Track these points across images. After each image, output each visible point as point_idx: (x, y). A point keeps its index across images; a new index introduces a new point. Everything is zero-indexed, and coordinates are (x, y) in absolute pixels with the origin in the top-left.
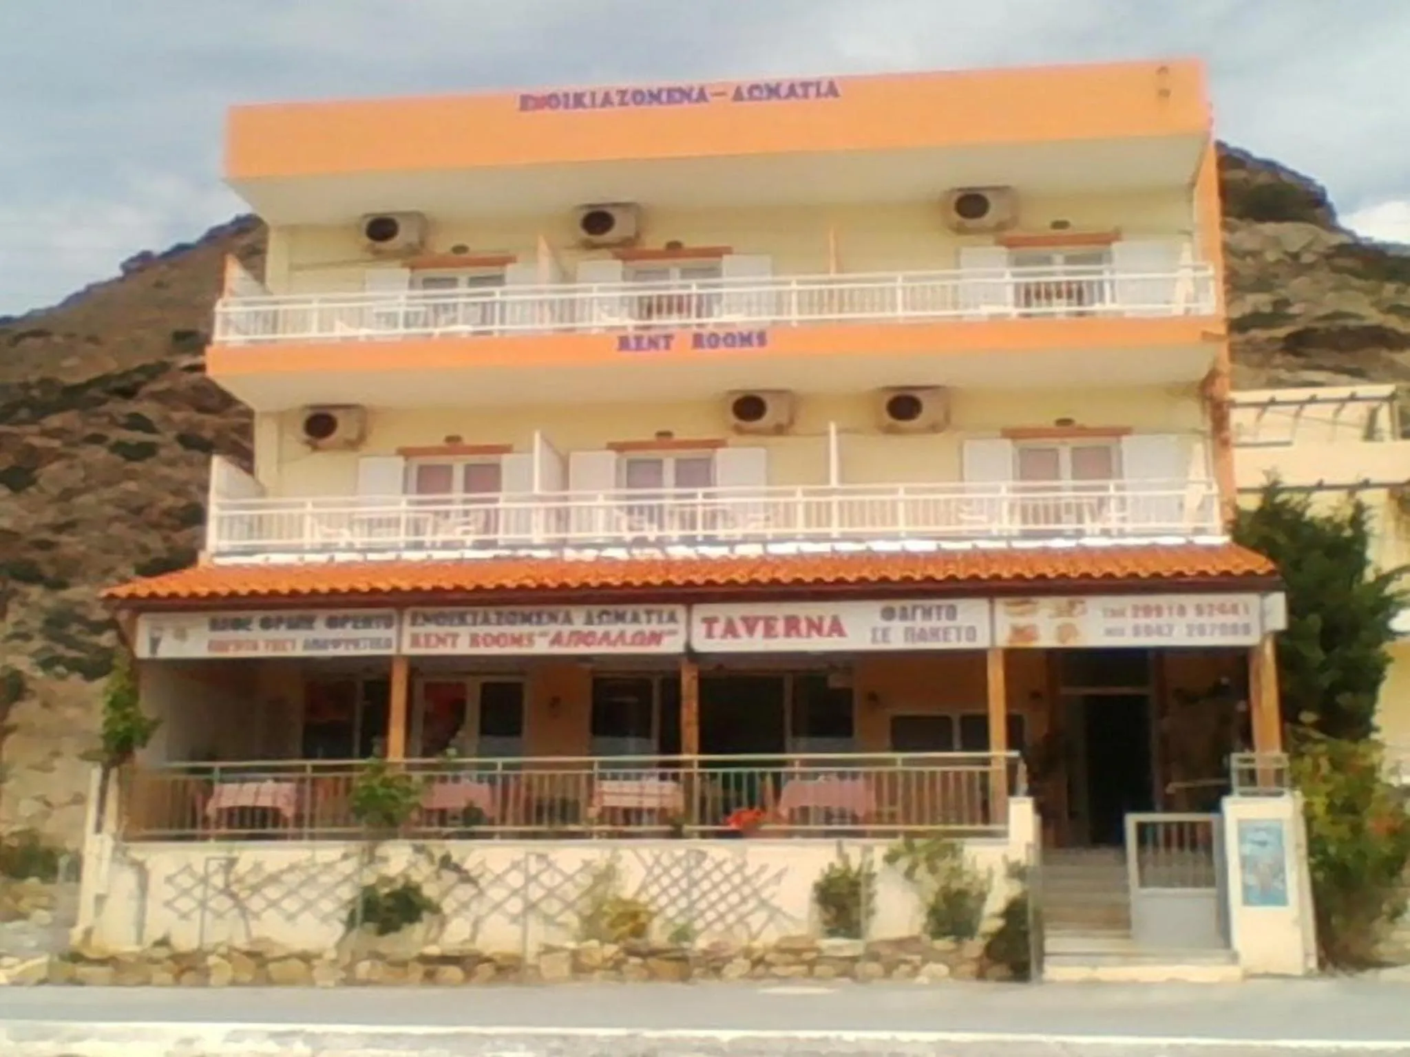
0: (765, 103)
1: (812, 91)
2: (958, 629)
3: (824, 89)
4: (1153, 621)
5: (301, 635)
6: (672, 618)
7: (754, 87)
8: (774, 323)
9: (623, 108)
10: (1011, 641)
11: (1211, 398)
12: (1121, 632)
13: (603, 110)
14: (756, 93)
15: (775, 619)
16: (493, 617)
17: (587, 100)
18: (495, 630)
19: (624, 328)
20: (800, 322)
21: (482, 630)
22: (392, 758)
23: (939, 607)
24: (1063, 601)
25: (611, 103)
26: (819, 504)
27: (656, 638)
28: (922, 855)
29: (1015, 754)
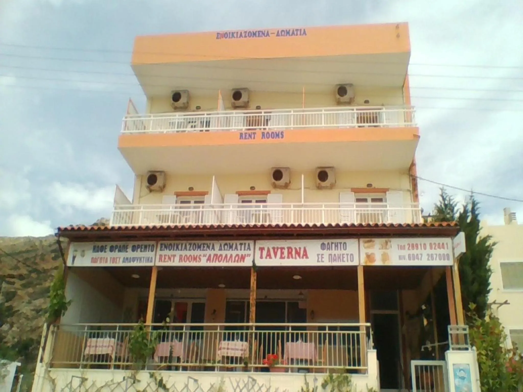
0: (285, 37)
1: (299, 33)
2: (347, 255)
3: (302, 32)
4: (415, 252)
5: (122, 255)
6: (249, 248)
7: (283, 31)
8: (286, 128)
9: (245, 38)
10: (366, 262)
11: (412, 176)
12: (404, 258)
13: (239, 39)
14: (283, 33)
15: (284, 248)
16: (188, 247)
17: (235, 35)
18: (188, 253)
19: (242, 130)
20: (294, 128)
21: (184, 253)
22: (147, 324)
23: (341, 243)
24: (383, 240)
25: (242, 37)
26: (298, 210)
27: (243, 258)
28: (336, 384)
29: (369, 324)
